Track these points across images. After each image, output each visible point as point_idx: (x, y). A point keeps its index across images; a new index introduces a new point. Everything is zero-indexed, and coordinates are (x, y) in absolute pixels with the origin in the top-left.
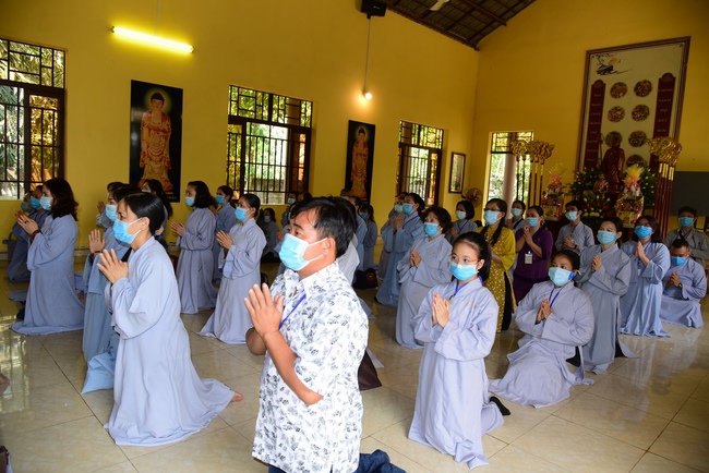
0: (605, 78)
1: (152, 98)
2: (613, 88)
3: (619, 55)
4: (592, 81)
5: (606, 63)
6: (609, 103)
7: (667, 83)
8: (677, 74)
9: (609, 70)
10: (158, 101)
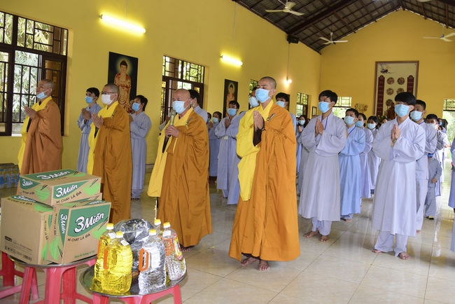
0: (384, 75)
1: (121, 64)
2: (388, 80)
3: (390, 65)
4: (378, 76)
5: (385, 68)
6: (387, 86)
7: (411, 79)
8: (414, 76)
9: (386, 71)
10: (124, 66)
